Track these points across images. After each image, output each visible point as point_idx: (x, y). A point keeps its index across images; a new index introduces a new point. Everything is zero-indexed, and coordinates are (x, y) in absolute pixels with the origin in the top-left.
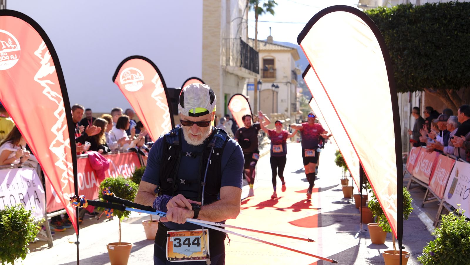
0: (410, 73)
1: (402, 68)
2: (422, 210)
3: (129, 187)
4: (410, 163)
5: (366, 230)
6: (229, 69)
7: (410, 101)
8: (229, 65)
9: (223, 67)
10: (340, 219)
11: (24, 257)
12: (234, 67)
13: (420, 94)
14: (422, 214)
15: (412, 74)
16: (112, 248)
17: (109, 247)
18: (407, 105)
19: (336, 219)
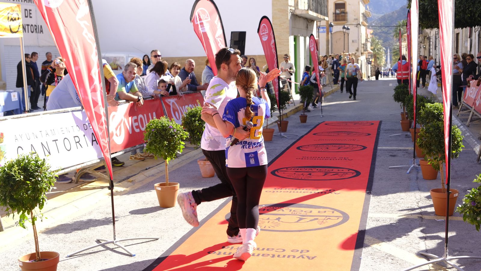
0: (467, 7)
1: (459, 3)
2: (478, 143)
3: (174, 129)
4: (468, 96)
5: (419, 165)
6: (298, 12)
7: (470, 36)
8: (298, 8)
9: (291, 11)
10: (395, 153)
11: (41, 206)
12: (303, 10)
13: (479, 29)
14: (477, 147)
15: (470, 9)
16: (159, 189)
17: (157, 187)
18: (467, 41)
19: (391, 154)
